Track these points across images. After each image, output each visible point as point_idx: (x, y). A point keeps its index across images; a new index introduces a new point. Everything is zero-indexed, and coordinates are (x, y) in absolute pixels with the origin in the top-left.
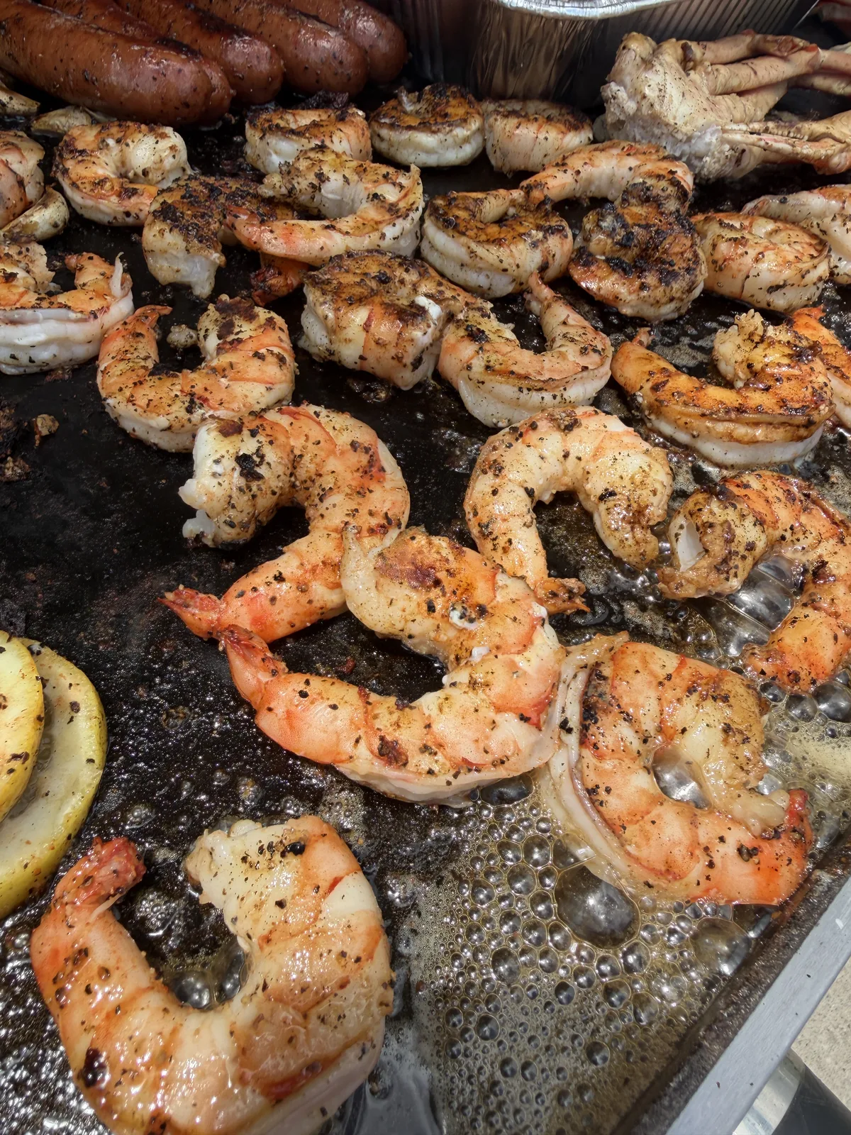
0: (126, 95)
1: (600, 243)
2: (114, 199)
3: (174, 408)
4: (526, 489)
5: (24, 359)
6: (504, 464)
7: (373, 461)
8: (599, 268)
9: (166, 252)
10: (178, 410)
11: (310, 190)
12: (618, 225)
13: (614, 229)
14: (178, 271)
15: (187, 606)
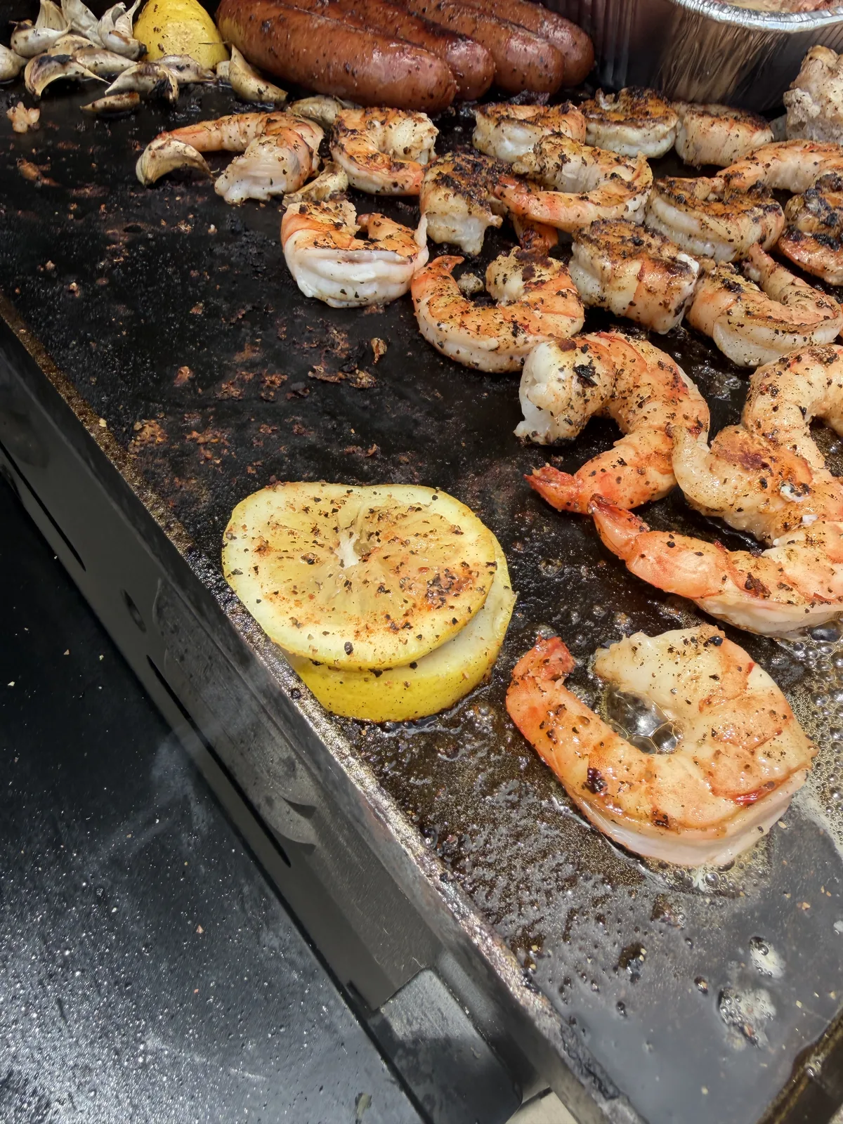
0: (381, 86)
1: (806, 221)
2: (385, 170)
3: (502, 332)
4: (800, 408)
5: (351, 293)
6: (779, 388)
7: (676, 377)
8: (808, 243)
9: (446, 214)
10: (506, 333)
11: (555, 169)
12: (822, 208)
13: (819, 211)
14: (454, 231)
15: (550, 481)
